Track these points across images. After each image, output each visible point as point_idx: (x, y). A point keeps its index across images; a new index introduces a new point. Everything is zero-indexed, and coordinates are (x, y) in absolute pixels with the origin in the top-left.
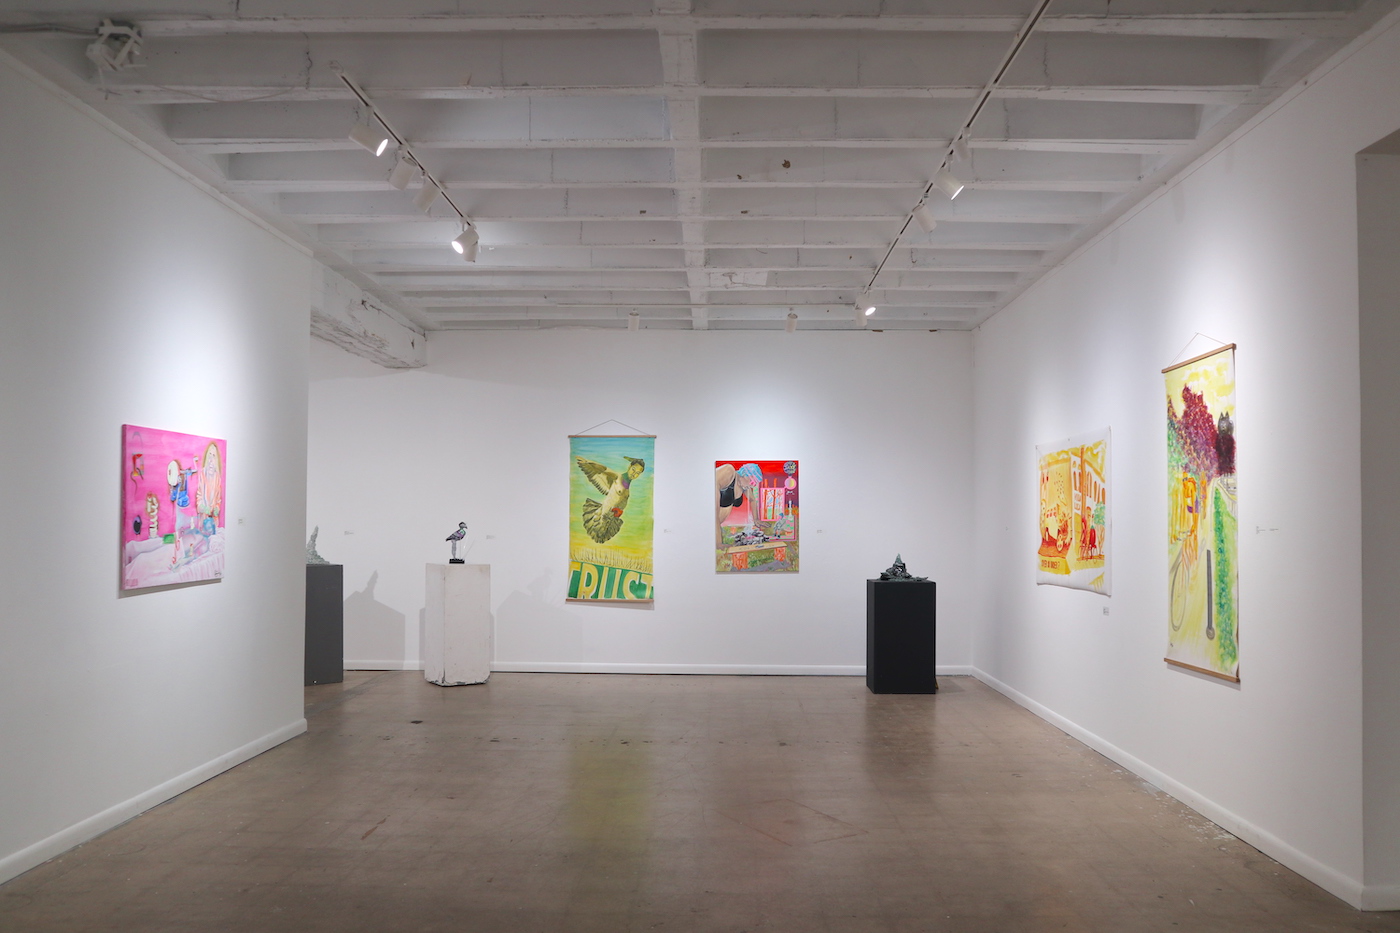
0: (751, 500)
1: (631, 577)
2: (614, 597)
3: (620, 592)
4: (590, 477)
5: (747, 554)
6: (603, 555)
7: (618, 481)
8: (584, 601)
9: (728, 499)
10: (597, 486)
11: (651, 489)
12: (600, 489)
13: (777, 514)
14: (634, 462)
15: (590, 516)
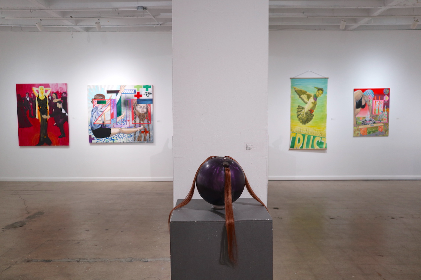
0: (369, 106)
1: (318, 139)
2: (310, 148)
3: (312, 146)
4: (300, 96)
5: (367, 129)
6: (305, 130)
7: (312, 98)
8: (297, 150)
9: (359, 105)
10: (303, 100)
11: (326, 101)
12: (304, 101)
13: (380, 111)
14: (319, 89)
15: (299, 113)
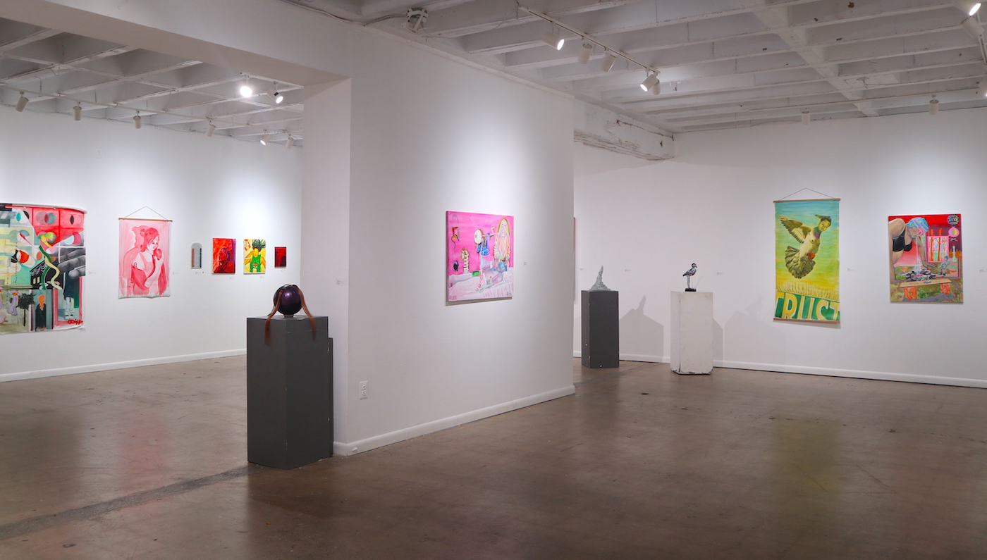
0: (919, 246)
1: (822, 304)
2: (810, 318)
3: (814, 314)
4: (790, 230)
5: (916, 288)
6: (801, 287)
7: (811, 233)
8: (787, 320)
9: (899, 244)
10: (796, 237)
11: (837, 238)
12: (798, 239)
13: (942, 257)
14: (823, 219)
15: (790, 259)
